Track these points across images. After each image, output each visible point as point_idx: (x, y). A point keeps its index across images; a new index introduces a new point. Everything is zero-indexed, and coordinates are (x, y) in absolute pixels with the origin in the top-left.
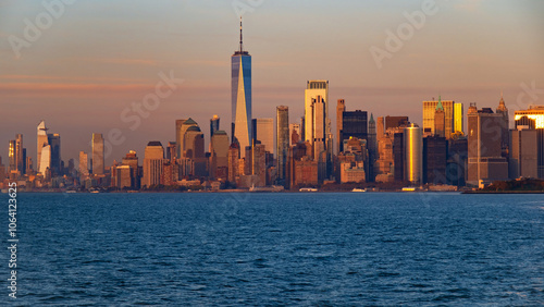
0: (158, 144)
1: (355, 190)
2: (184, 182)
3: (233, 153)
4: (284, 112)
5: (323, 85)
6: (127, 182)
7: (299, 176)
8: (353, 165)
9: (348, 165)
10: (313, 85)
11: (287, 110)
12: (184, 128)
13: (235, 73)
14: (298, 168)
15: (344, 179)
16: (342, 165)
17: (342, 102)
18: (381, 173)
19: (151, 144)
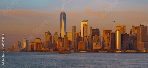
0: (39, 38)
1: (99, 52)
2: (43, 49)
3: (59, 40)
4: (75, 27)
5: (86, 21)
6: (30, 49)
7: (79, 47)
8: (97, 44)
9: (95, 44)
10: (83, 21)
11: (76, 27)
12: (46, 34)
13: (61, 19)
14: (79, 45)
15: (94, 48)
16: (93, 44)
17: (91, 27)
18: (106, 46)
19: (37, 38)
